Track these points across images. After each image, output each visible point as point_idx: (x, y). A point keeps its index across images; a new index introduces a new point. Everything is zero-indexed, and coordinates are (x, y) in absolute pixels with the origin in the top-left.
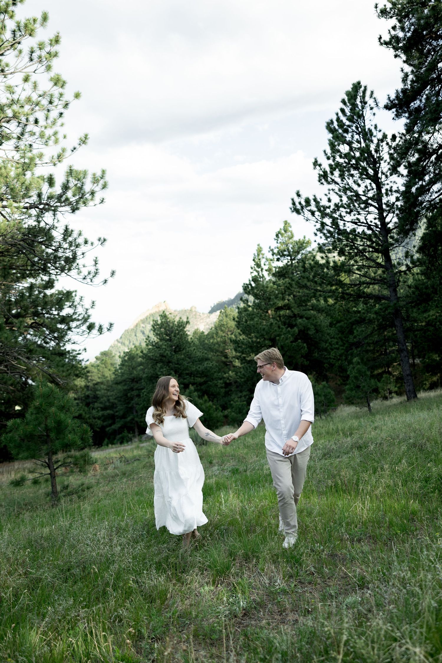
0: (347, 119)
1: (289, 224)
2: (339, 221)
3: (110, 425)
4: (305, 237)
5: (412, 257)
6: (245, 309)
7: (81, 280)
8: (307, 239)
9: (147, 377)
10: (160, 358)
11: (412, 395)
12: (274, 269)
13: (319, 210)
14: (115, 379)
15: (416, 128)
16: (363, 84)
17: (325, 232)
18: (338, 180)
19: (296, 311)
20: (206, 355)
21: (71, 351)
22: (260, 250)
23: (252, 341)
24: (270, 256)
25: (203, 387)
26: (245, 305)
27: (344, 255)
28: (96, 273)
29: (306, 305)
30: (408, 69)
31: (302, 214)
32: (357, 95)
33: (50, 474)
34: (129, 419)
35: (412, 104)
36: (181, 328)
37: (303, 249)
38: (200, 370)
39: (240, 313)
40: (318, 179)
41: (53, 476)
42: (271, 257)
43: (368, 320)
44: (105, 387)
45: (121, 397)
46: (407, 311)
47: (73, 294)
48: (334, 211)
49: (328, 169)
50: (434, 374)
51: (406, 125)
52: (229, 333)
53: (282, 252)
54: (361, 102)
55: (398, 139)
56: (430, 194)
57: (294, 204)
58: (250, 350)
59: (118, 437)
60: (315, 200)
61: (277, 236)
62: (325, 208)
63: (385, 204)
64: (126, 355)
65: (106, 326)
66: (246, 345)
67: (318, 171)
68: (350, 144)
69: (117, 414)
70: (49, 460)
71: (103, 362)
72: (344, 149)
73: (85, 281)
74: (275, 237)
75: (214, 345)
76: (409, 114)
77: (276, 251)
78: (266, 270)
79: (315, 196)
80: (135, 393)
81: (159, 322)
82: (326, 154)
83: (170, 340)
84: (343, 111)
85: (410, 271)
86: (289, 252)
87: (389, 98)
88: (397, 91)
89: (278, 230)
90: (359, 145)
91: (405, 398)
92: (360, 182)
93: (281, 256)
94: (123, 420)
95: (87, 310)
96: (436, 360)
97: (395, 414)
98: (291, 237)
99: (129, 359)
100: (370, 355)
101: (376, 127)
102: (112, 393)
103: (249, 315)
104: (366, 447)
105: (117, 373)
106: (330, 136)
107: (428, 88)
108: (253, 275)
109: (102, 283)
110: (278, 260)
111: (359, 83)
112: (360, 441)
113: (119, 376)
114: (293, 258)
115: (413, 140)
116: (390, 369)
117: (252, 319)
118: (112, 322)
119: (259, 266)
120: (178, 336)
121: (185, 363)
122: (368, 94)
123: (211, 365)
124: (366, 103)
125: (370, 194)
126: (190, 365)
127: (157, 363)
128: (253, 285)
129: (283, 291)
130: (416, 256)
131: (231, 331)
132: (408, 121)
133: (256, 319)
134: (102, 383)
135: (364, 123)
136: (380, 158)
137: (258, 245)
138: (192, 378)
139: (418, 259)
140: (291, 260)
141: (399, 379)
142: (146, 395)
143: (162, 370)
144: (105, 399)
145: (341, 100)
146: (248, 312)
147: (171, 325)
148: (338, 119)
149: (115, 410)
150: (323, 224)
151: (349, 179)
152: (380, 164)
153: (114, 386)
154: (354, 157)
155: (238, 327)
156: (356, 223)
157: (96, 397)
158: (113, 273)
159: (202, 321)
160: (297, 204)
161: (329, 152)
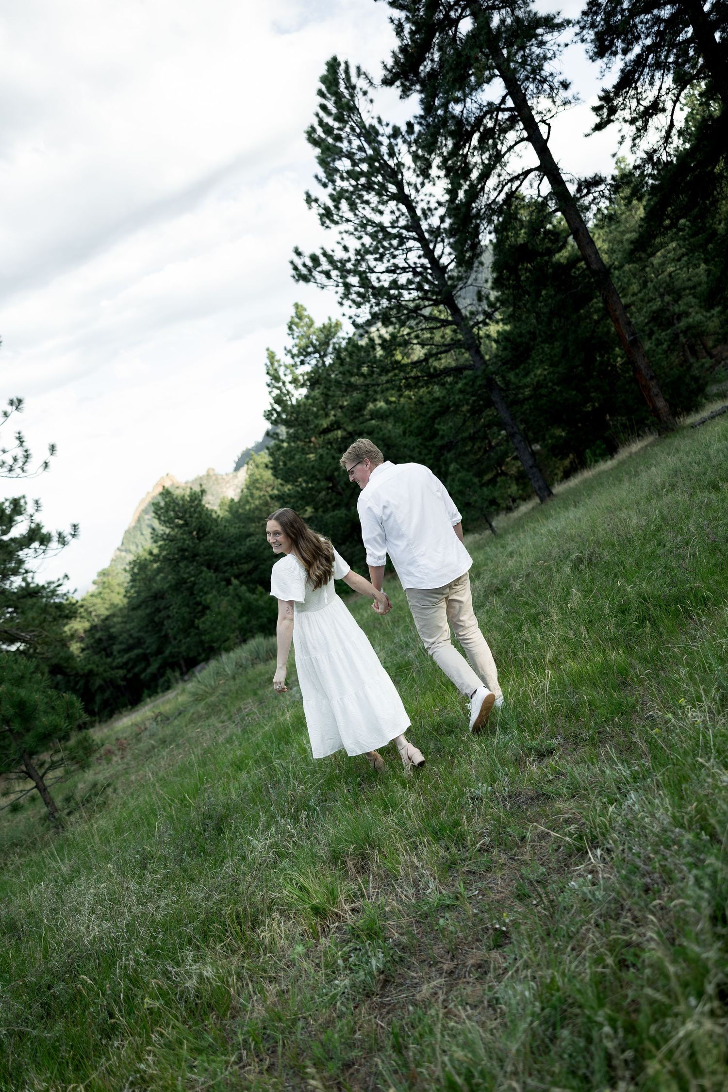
0: (335, 120)
1: (301, 306)
2: (369, 275)
3: (144, 669)
4: (330, 319)
5: (487, 298)
6: (279, 448)
7: (7, 474)
8: (334, 321)
9: (170, 586)
10: (181, 553)
11: (545, 493)
12: (301, 378)
13: (336, 268)
14: (129, 603)
15: (437, 102)
16: (341, 59)
17: (354, 296)
18: (350, 215)
19: (350, 428)
20: (245, 530)
21: (46, 586)
22: (272, 356)
23: (303, 489)
24: (289, 360)
25: (255, 576)
26: (277, 442)
27: (392, 323)
28: (27, 457)
29: (363, 415)
30: (400, 15)
31: (313, 280)
32: (338, 79)
33: (36, 787)
34: (167, 652)
35: (421, 68)
36: (196, 502)
37: (333, 337)
38: (242, 552)
39: (271, 454)
40: (319, 222)
41: (42, 788)
42: (291, 362)
43: (454, 405)
44: (120, 619)
45: (147, 626)
46: (503, 377)
47: (22, 502)
48: (358, 263)
49: (330, 204)
50: (565, 456)
51: (422, 101)
52: (269, 489)
53: (304, 350)
54: (347, 88)
55: (417, 128)
56: (486, 196)
57: (296, 268)
58: (303, 503)
59: (161, 681)
60: (325, 254)
61: (290, 328)
62: (343, 262)
63: (427, 231)
64: (135, 565)
65: (67, 531)
66: (295, 496)
67: (316, 210)
68: (350, 156)
69: (148, 651)
70: (26, 766)
71: (106, 585)
72: (344, 164)
73: (13, 474)
74: (288, 331)
75: (254, 512)
76: (421, 86)
77: (295, 351)
78: (290, 383)
79: (322, 248)
80: (163, 614)
81: (162, 504)
82: (320, 181)
83: (186, 524)
84: (323, 107)
85: (490, 319)
86: (314, 346)
87: (385, 66)
88: (393, 52)
89: (289, 319)
90: (364, 154)
91: (537, 500)
92: (381, 207)
93: (305, 356)
94: (160, 656)
95: (31, 516)
96: (561, 436)
97: (532, 525)
98: (311, 324)
99: (140, 569)
100: (472, 456)
101: (380, 121)
102: (132, 625)
103: (285, 454)
104: (507, 585)
105: (128, 595)
106: (318, 151)
107: (437, 34)
108: (274, 394)
109: (42, 469)
110: (302, 362)
111: (335, 59)
112: (495, 581)
113: (133, 598)
114: (322, 353)
115: (439, 121)
116: (503, 468)
117: (292, 458)
118: (75, 523)
119: (276, 378)
120: (196, 515)
121: (218, 550)
122: (353, 72)
123: (255, 541)
124: (354, 87)
125: (402, 222)
126: (225, 550)
127: (178, 562)
128: (279, 409)
129: (323, 404)
130: (493, 295)
131: (270, 486)
132: (423, 96)
133: (297, 457)
134: (113, 615)
135: (361, 118)
136: (400, 165)
137: (268, 350)
138: (235, 567)
139: (497, 299)
140: (321, 357)
141: (521, 478)
142: (177, 613)
143: (188, 570)
144: (125, 635)
145: (316, 92)
146: (283, 450)
147: (181, 502)
148: (321, 123)
149: (145, 646)
150: (347, 286)
151: (364, 208)
152: (402, 173)
153: (131, 613)
154: (362, 173)
155: (276, 475)
156: (394, 272)
157: (112, 638)
158: (53, 448)
159: (228, 485)
160: (300, 267)
161: (322, 175)
